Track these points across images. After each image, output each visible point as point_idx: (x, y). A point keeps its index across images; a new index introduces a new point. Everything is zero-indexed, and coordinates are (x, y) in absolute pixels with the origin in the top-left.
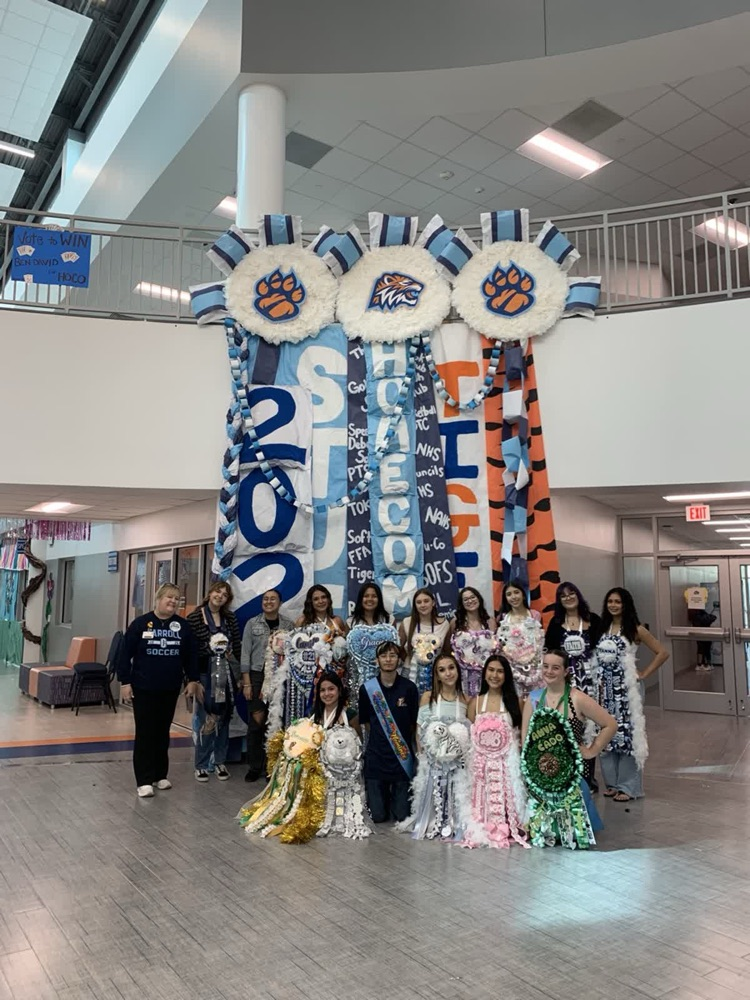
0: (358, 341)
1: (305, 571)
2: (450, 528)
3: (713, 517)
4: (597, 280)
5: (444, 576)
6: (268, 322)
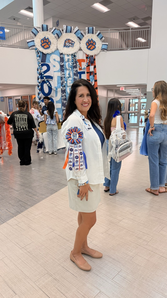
0: (62, 54)
1: (54, 101)
3: (125, 89)
4: (107, 44)
6: (44, 49)
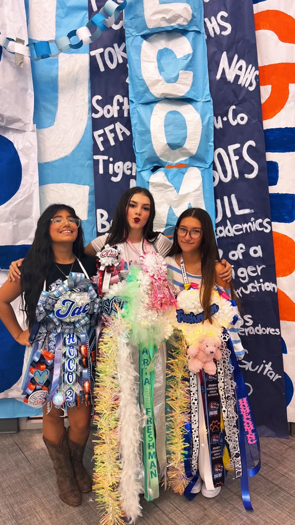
2: (258, 89)
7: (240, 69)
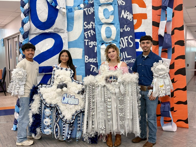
1: (64, 41)
2: (133, 20)
5: (129, 43)
7: (128, 15)
